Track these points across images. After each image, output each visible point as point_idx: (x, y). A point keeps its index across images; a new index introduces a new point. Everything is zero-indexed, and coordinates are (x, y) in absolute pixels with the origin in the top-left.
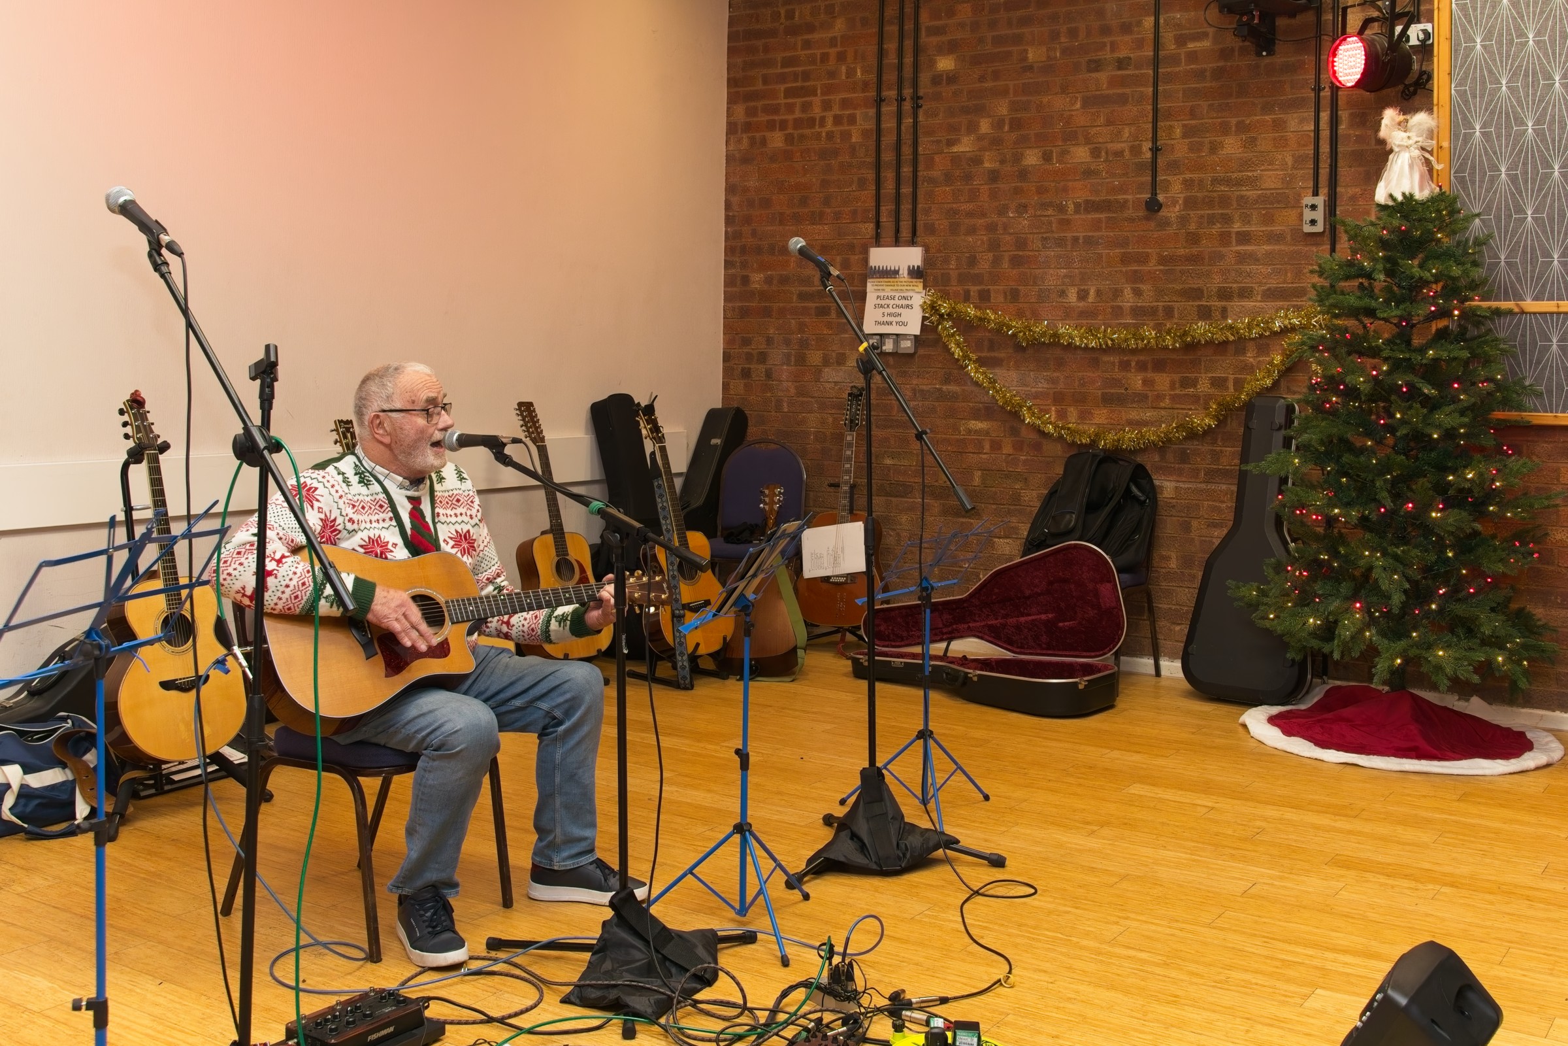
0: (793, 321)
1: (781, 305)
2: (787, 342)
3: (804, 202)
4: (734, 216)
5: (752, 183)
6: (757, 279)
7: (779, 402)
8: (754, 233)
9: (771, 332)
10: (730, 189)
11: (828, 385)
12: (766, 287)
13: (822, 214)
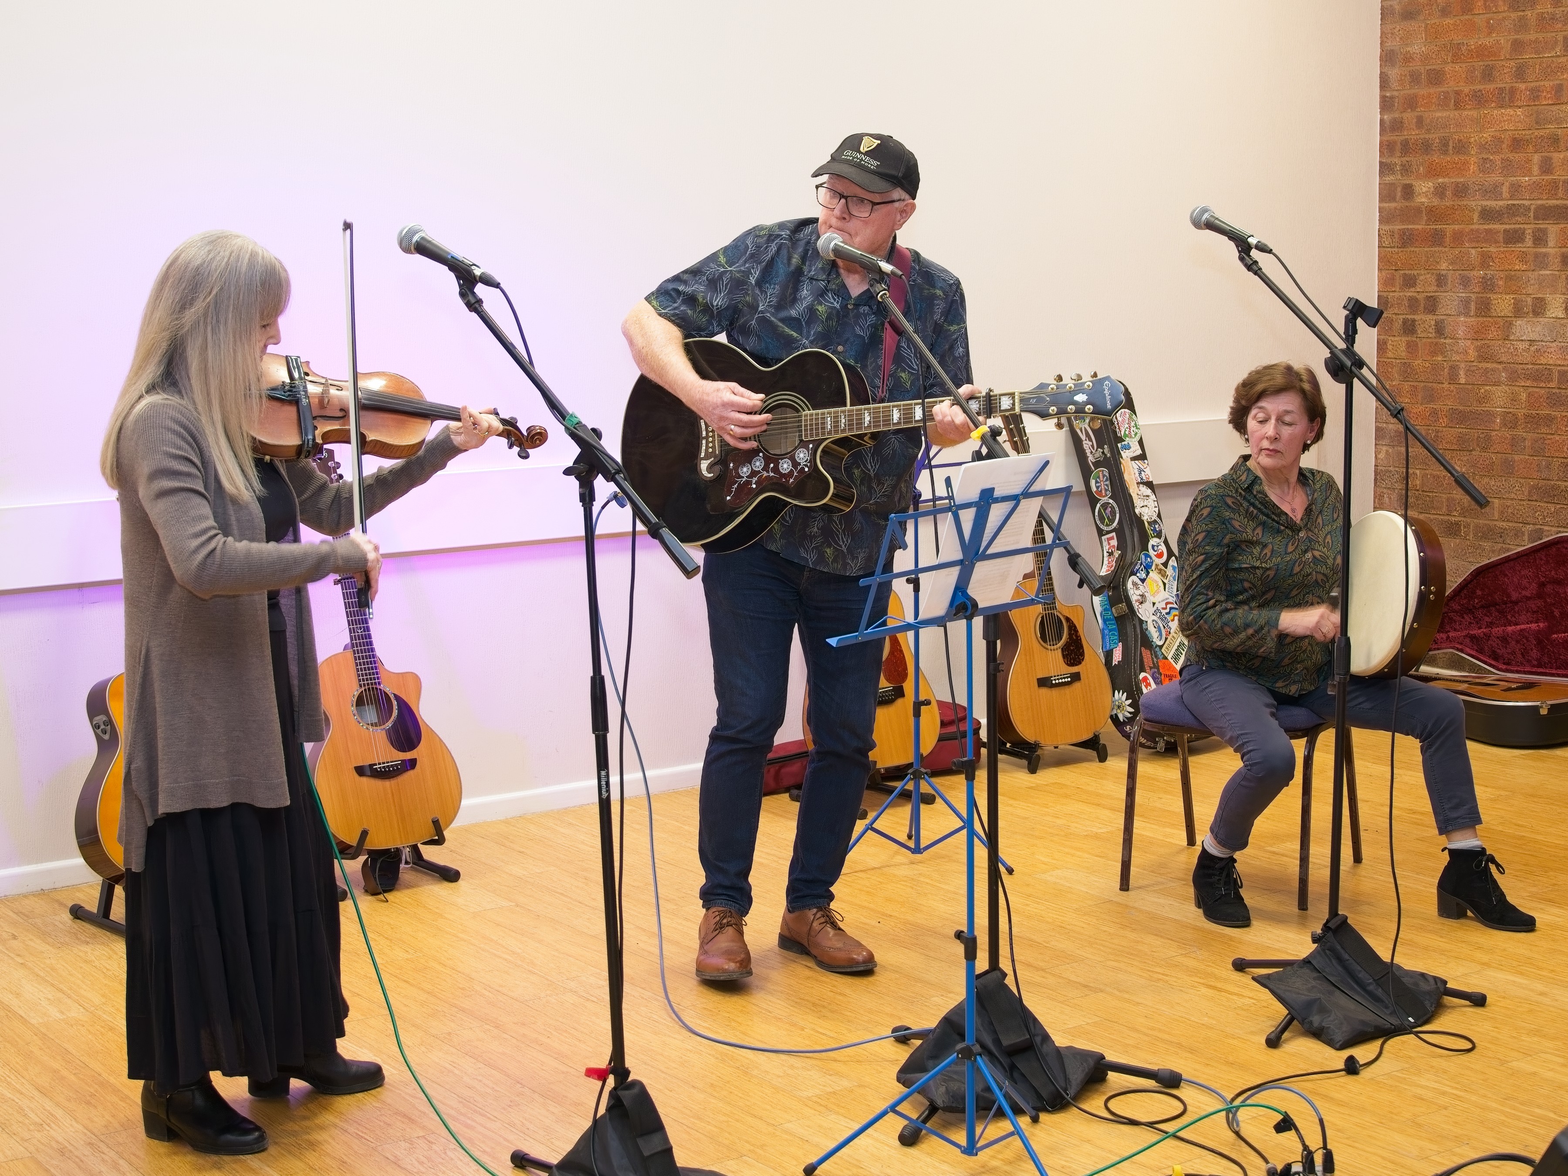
0: (1473, 251)
1: (1457, 227)
2: (1465, 282)
3: (1488, 74)
4: (1392, 98)
5: (1417, 48)
6: (1424, 189)
7: (1454, 369)
8: (1420, 121)
9: (1444, 266)
10: (1387, 58)
11: (1521, 346)
12: (1436, 202)
13: (1513, 91)
